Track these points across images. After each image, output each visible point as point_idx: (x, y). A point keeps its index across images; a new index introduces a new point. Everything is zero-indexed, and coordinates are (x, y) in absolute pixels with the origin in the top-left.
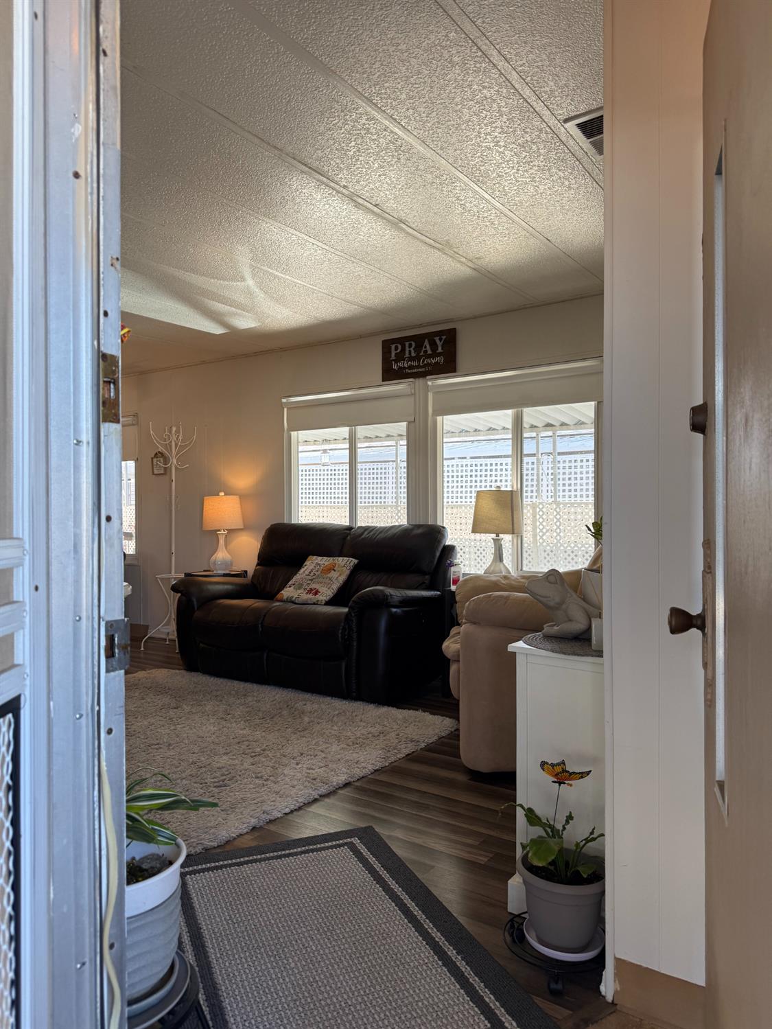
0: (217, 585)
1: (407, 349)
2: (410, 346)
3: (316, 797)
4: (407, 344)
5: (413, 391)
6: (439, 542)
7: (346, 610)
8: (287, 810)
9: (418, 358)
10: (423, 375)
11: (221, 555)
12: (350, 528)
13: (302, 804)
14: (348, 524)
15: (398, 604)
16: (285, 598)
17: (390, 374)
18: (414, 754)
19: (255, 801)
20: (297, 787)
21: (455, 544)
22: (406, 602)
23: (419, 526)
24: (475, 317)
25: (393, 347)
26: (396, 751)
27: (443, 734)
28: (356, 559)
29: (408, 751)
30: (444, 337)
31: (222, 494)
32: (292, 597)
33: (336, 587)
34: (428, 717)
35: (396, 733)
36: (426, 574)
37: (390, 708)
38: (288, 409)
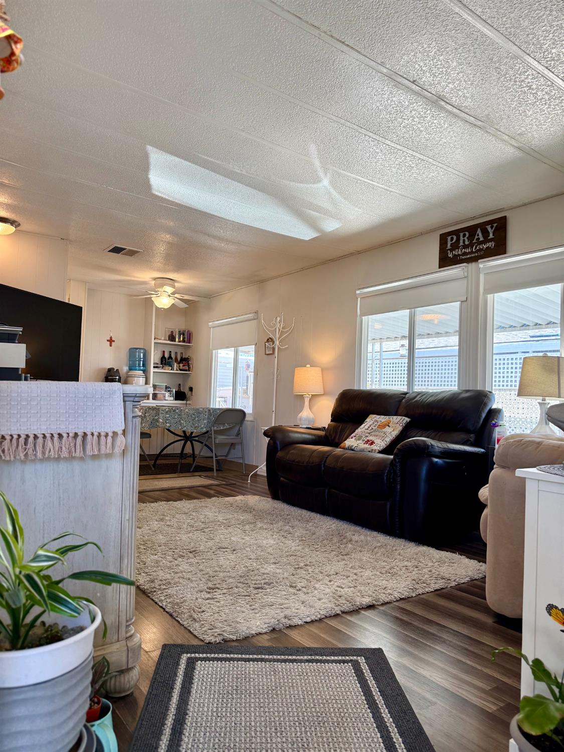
0: (300, 433)
1: (462, 238)
2: (464, 236)
3: (338, 612)
4: (461, 234)
5: (466, 274)
6: (485, 404)
7: (392, 457)
8: (308, 620)
9: (471, 245)
10: (475, 260)
11: (306, 414)
12: (406, 394)
13: (323, 617)
14: (406, 390)
15: (439, 454)
16: (347, 446)
17: (445, 261)
18: (444, 591)
19: (282, 607)
20: (322, 601)
21: (500, 407)
22: (446, 454)
23: (467, 391)
24: (525, 205)
25: (449, 238)
26: (425, 585)
27: (476, 577)
28: (408, 418)
29: (437, 587)
30: (495, 225)
31: (308, 366)
32: (353, 446)
33: (388, 440)
34: (464, 560)
35: (429, 569)
36: (472, 433)
37: (430, 548)
38: (361, 298)
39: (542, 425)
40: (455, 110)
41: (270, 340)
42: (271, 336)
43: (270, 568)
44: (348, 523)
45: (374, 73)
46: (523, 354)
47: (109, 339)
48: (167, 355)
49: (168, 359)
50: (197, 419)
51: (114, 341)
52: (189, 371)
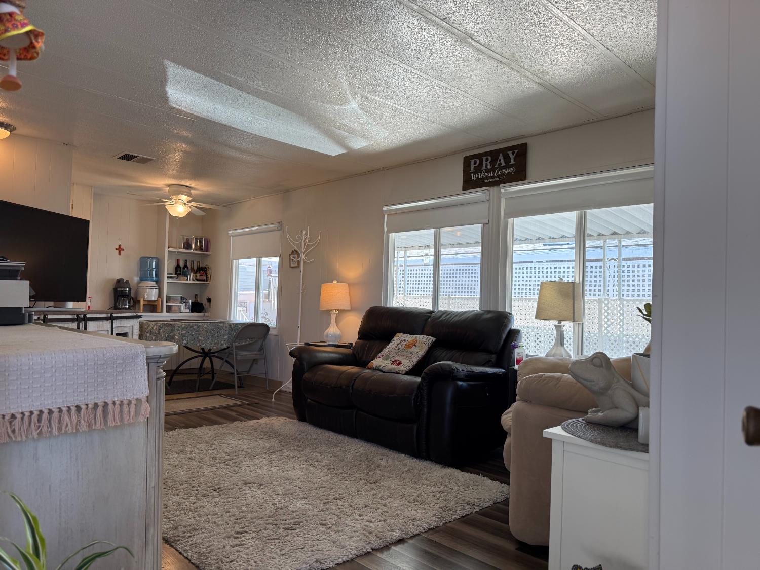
0: (327, 353)
1: (484, 163)
2: (487, 160)
3: (369, 551)
4: (484, 158)
5: (488, 197)
6: (506, 326)
7: (419, 379)
8: (340, 561)
9: (493, 169)
10: (497, 184)
11: (332, 330)
12: (431, 312)
13: (354, 556)
14: (431, 308)
15: (464, 378)
16: (374, 366)
17: (469, 184)
18: (469, 517)
19: (313, 549)
20: (354, 539)
21: (518, 328)
22: (470, 377)
23: (489, 312)
24: (544, 133)
25: (473, 161)
26: (451, 512)
27: (499, 500)
28: (434, 337)
29: (463, 513)
30: (516, 151)
31: (335, 282)
32: (380, 366)
33: (415, 360)
34: (488, 482)
35: (455, 494)
36: (493, 354)
37: (455, 470)
38: (388, 215)
39: (557, 346)
40: (482, 47)
41: (295, 252)
42: (296, 249)
43: (299, 505)
44: (376, 445)
45: (405, 9)
46: (537, 263)
47: (117, 247)
48: (182, 264)
49: (184, 268)
50: (216, 335)
51: (123, 250)
52: (207, 281)
